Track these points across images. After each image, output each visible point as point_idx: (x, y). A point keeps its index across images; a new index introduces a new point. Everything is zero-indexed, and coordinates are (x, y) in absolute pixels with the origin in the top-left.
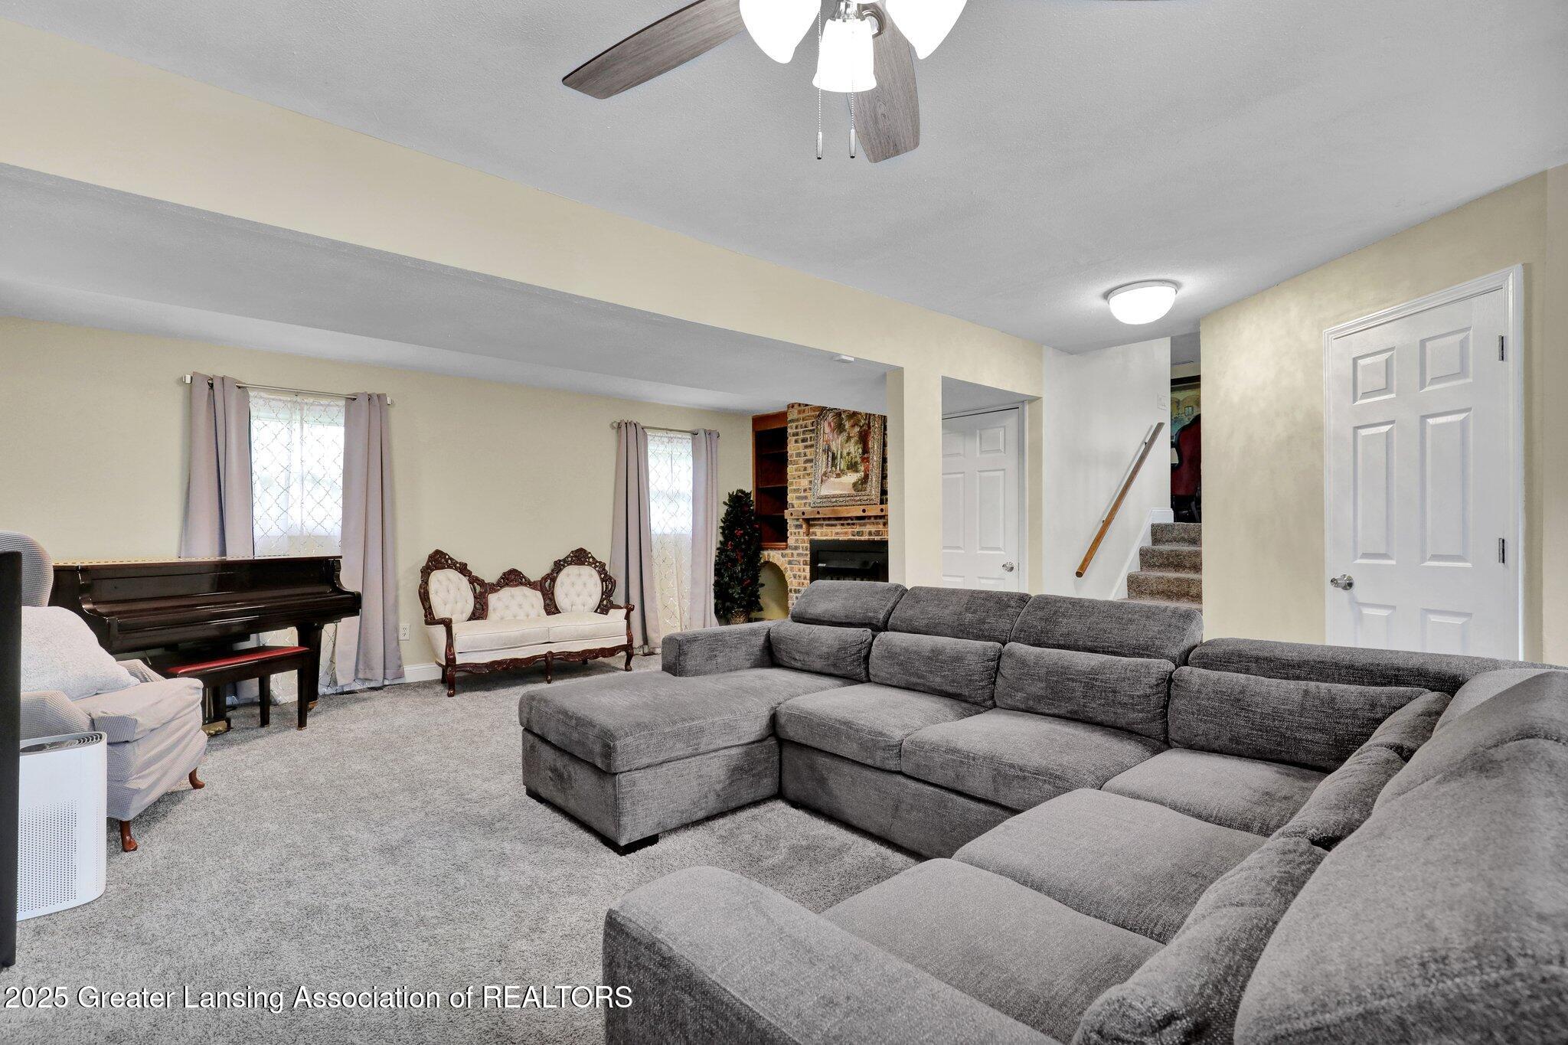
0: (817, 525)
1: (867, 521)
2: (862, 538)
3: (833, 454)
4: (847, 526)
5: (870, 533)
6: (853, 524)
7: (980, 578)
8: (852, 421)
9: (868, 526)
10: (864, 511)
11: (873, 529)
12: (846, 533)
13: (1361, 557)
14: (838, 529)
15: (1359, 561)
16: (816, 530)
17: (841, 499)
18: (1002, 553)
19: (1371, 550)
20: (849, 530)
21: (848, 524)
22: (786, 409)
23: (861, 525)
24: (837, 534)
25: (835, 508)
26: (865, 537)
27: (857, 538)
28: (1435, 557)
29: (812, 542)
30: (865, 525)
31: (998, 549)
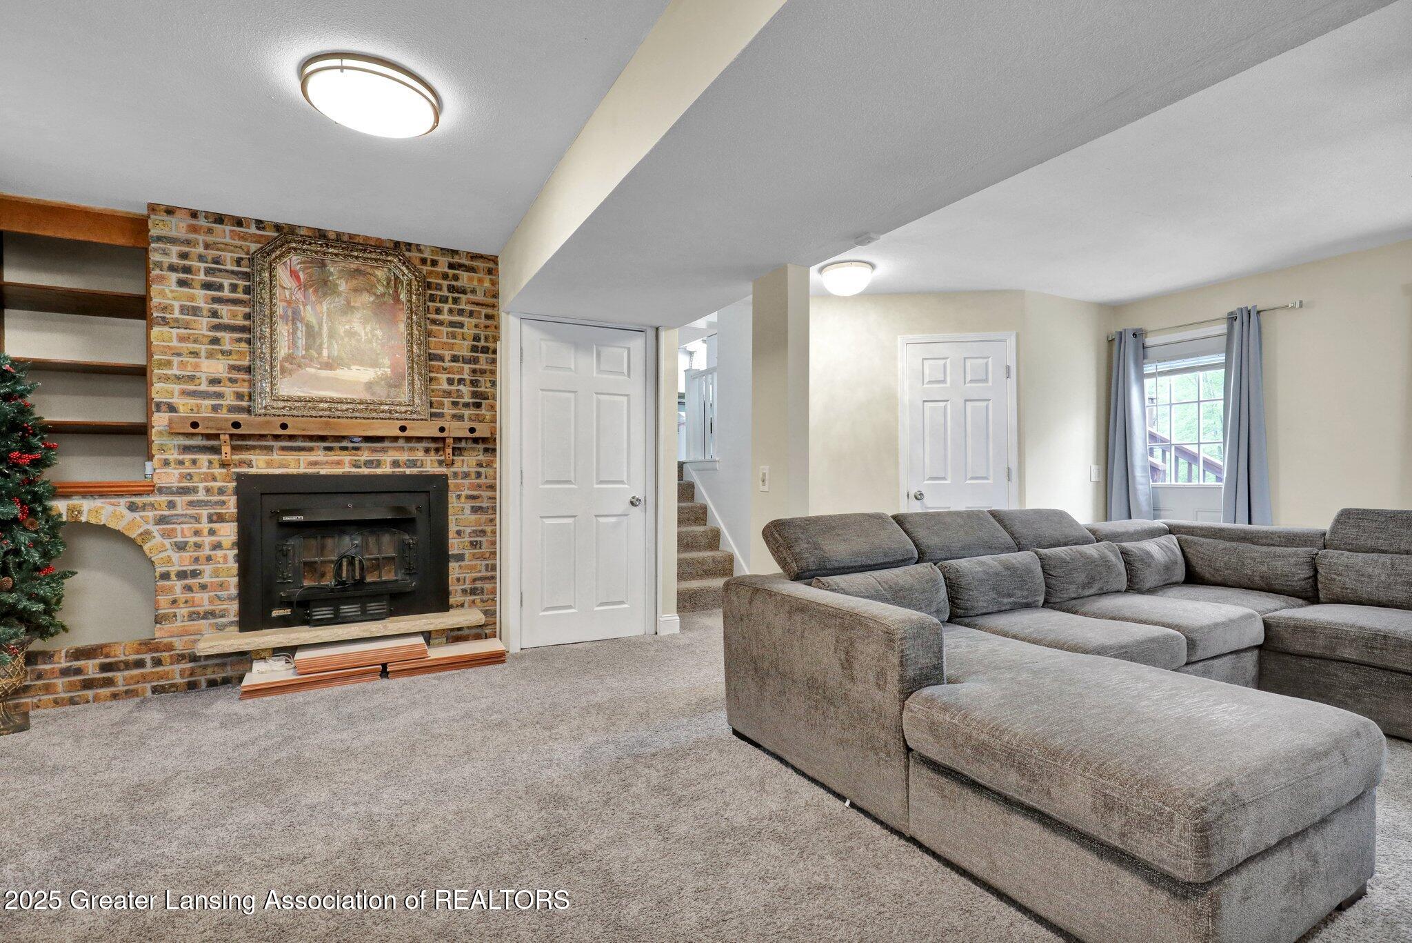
0: (254, 448)
1: (386, 444)
2: (379, 471)
3: (309, 327)
4: (339, 452)
5: (395, 464)
6: (357, 449)
7: (596, 516)
8: (354, 282)
9: (391, 453)
10: (403, 429)
11: (403, 457)
12: (339, 463)
13: (928, 480)
14: (319, 456)
15: (926, 482)
16: (252, 457)
17: (344, 407)
18: (626, 486)
19: (935, 475)
20: (347, 458)
21: (344, 449)
22: (145, 212)
23: (374, 450)
24: (315, 464)
25: (331, 420)
26: (386, 470)
27: (365, 471)
28: (972, 478)
29: (240, 478)
30: (384, 450)
31: (622, 482)
